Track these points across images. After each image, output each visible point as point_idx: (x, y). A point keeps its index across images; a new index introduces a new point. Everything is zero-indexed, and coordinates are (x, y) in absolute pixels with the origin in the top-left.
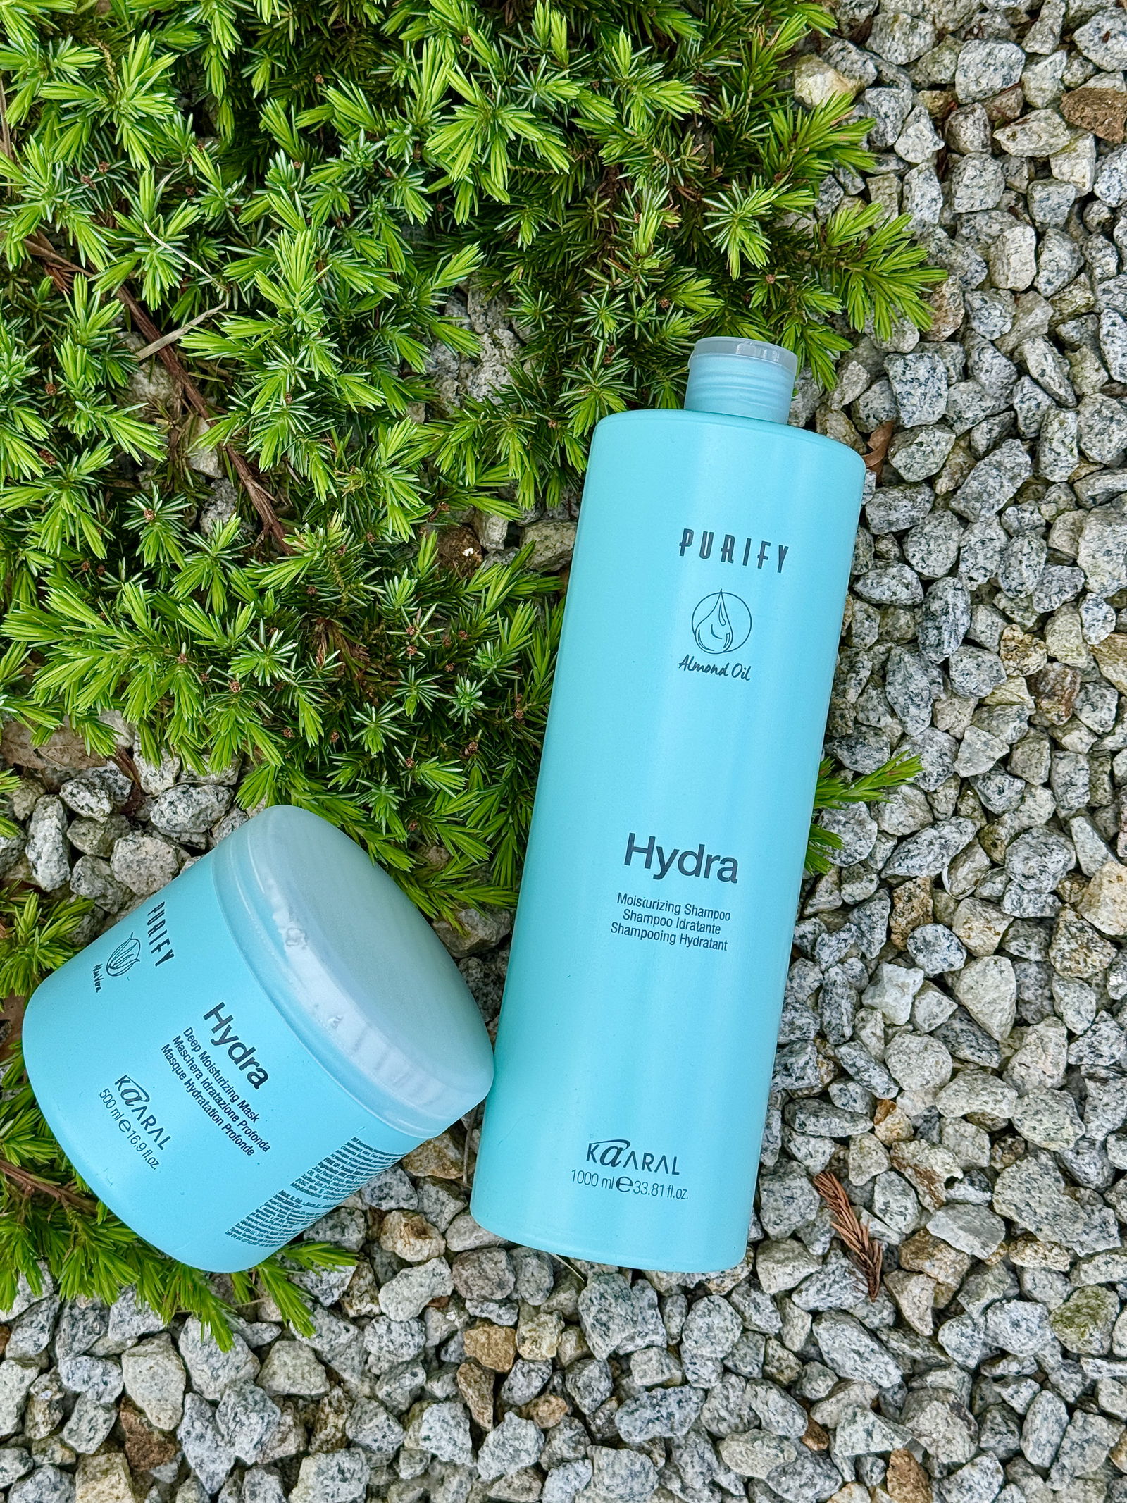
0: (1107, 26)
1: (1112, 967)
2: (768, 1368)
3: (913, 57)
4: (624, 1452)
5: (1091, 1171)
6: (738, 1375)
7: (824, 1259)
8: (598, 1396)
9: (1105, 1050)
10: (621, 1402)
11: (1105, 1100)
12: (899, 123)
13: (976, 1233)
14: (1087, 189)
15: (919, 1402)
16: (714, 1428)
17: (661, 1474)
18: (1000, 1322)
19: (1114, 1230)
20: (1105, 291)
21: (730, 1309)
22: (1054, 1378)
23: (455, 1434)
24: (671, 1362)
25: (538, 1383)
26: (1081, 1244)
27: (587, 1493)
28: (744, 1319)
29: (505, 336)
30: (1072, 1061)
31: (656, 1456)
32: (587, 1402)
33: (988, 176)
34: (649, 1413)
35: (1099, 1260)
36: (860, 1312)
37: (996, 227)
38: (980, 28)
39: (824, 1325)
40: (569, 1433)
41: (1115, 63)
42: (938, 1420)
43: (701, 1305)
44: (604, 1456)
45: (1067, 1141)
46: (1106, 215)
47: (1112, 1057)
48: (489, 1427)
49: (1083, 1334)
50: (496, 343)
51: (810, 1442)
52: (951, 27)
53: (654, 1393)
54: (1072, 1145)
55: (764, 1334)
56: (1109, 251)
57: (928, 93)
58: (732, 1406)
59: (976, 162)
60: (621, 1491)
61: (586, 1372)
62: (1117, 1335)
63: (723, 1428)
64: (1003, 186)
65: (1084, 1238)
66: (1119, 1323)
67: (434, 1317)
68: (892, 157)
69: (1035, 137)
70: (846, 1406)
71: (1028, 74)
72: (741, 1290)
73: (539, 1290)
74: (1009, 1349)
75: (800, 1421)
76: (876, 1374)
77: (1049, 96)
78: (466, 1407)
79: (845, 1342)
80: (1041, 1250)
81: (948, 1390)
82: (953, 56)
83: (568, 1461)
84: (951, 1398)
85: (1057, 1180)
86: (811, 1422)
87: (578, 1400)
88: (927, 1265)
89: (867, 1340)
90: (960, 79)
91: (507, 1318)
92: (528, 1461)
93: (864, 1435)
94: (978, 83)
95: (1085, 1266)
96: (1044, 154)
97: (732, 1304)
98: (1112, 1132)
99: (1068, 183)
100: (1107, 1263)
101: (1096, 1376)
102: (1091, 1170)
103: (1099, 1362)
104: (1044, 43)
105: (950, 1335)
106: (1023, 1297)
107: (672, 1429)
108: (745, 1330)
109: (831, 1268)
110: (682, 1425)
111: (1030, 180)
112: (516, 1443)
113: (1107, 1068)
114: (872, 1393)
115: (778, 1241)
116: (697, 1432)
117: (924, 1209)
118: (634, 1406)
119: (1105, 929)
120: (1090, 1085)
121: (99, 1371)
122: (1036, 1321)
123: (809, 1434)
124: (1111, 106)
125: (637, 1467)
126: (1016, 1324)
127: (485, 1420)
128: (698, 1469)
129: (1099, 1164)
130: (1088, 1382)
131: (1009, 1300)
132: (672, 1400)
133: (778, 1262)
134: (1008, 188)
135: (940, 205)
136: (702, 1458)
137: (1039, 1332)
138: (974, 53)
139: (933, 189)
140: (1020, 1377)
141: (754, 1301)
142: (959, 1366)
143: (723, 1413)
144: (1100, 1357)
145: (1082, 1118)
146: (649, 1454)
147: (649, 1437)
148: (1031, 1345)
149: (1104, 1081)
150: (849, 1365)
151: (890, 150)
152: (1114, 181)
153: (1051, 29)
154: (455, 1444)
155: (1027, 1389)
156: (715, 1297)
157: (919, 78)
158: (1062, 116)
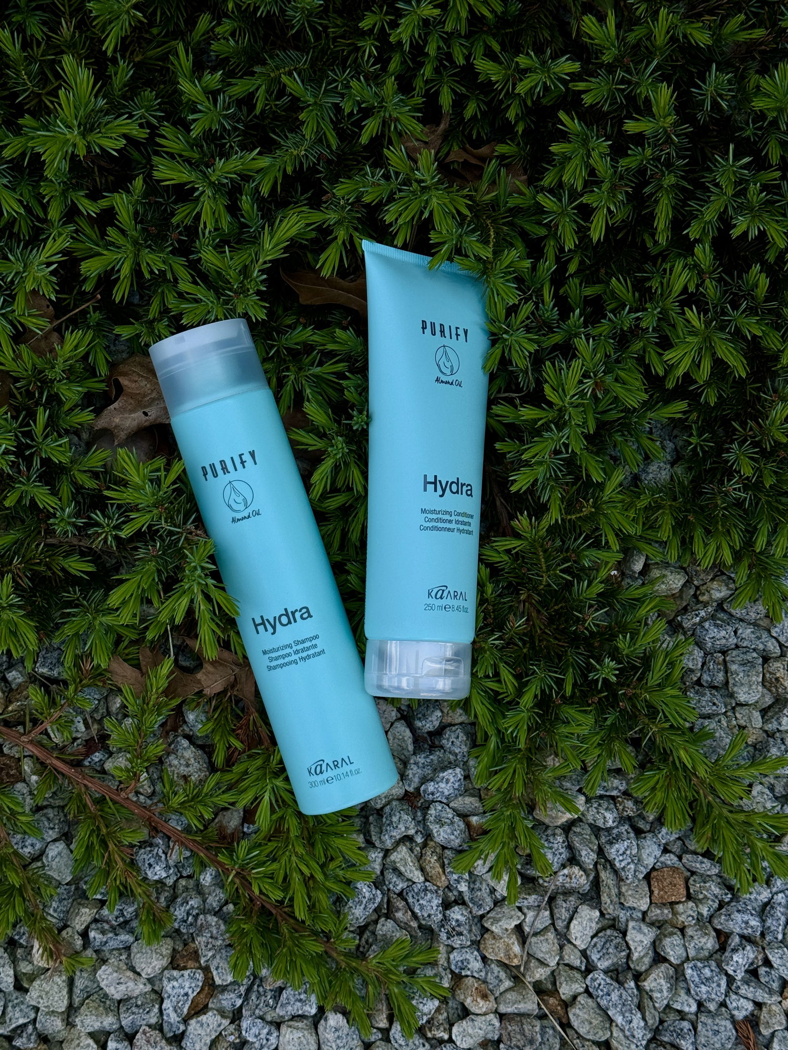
121: (265, 1031)
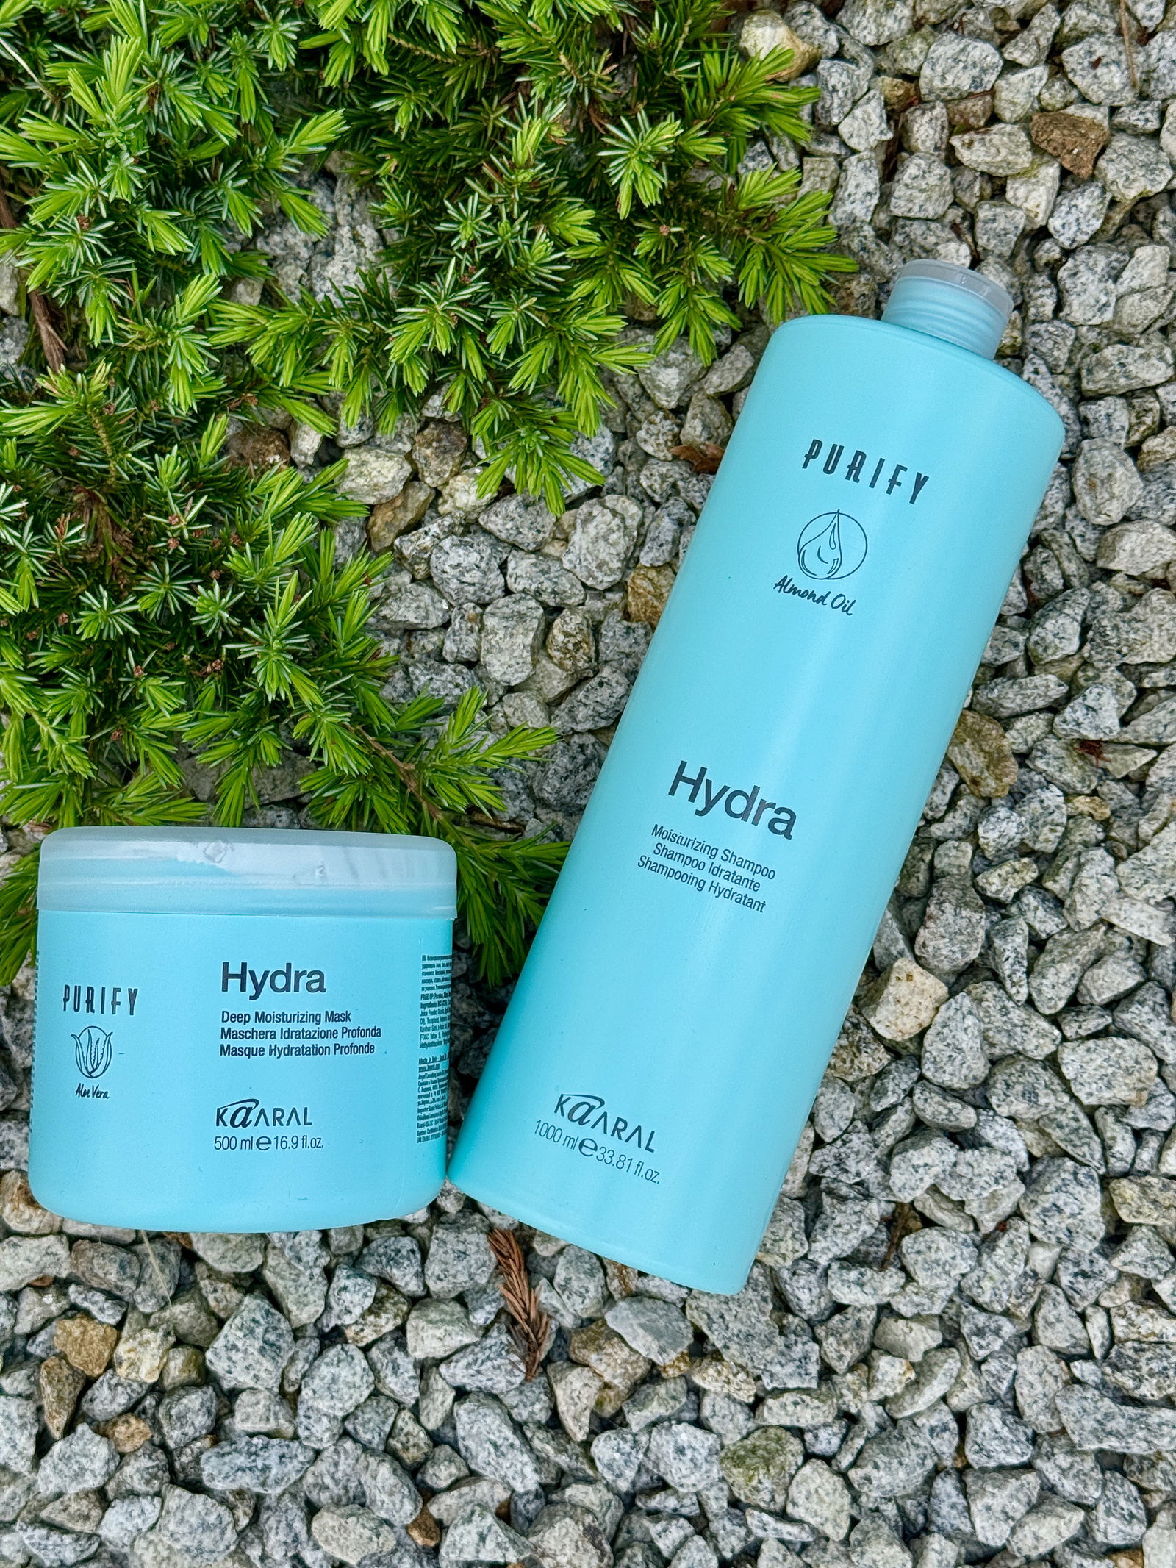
0: (1100, 50)
1: (881, 1074)
2: (393, 1442)
3: (883, 41)
4: (200, 1498)
5: (805, 1297)
6: (356, 1441)
7: (486, 1330)
8: (190, 1431)
9: (851, 1165)
10: (216, 1442)
11: (838, 1220)
12: (849, 103)
13: (658, 1335)
14: (1040, 221)
15: (552, 1517)
16: (314, 1496)
17: (241, 1534)
18: (663, 1443)
19: (814, 1369)
20: (1035, 334)
21: (364, 1364)
22: (715, 1526)
23: (17, 1435)
24: (282, 1412)
25: (122, 1400)
26: (772, 1375)
27: (151, 1536)
28: (378, 1379)
29: (368, 233)
30: (814, 1170)
31: (239, 1513)
32: (176, 1434)
33: (932, 180)
34: (241, 1460)
35: (788, 1398)
36: (511, 1400)
37: (932, 239)
38: (961, 23)
39: (467, 1406)
40: (145, 1462)
41: (1102, 95)
42: (567, 1541)
43: (332, 1353)
44: (177, 1497)
45: (784, 1257)
46: (1056, 254)
47: (858, 1174)
48: (57, 1435)
49: (751, 1479)
50: (356, 239)
51: (415, 1534)
52: (933, 18)
53: (255, 1440)
54: (789, 1263)
55: (398, 1403)
56: (1048, 292)
57: (888, 80)
58: (339, 1475)
59: (922, 162)
60: (187, 1541)
61: (185, 1401)
62: (793, 1490)
63: (324, 1497)
64: (950, 199)
65: (776, 1369)
66: (797, 1478)
67: (29, 1298)
68: (835, 140)
69: (993, 151)
70: (467, 1503)
71: (1002, 83)
72: (384, 1346)
73: (152, 1295)
74: (668, 1479)
75: (408, 1507)
76: (510, 1473)
77: (1020, 111)
78: (40, 1409)
79: (483, 1429)
80: (725, 1372)
81: (588, 1511)
82: (924, 46)
83: (137, 1495)
84: (589, 1519)
85: (764, 1299)
86: (424, 1511)
87: (166, 1429)
88: (593, 1358)
89: (507, 1432)
90: (926, 71)
91: (109, 1315)
92: (92, 1482)
93: (476, 1538)
94: (943, 78)
95: (770, 1402)
96: (1000, 172)
97: (366, 1357)
98: (837, 1259)
99: (1019, 208)
100: (796, 1404)
101: (760, 1533)
102: (805, 1295)
103: (766, 1517)
104: (1024, 52)
105: (604, 1448)
106: (699, 1423)
107: (263, 1484)
108: (376, 1394)
109: (489, 1342)
110: (277, 1482)
111: (981, 198)
112: (84, 1461)
113: (851, 1186)
114: (502, 1495)
115: (440, 1300)
116: (294, 1496)
117: (611, 1296)
118: (227, 1449)
119: (881, 1030)
120: (826, 1200)
122: (704, 1452)
123: (416, 1524)
124: (1083, 136)
125: (212, 1519)
126: (680, 1451)
127: (56, 1424)
128: (281, 1537)
129: (816, 1292)
130: (751, 1539)
131: (679, 1422)
132: (274, 1453)
133: (431, 1322)
134: (955, 203)
135: (875, 201)
136: (290, 1526)
137: (705, 1467)
138: (947, 47)
139: (871, 182)
140: (675, 1514)
141: (394, 1361)
142: (607, 1485)
143: (328, 1480)
144: (771, 1513)
145: (808, 1236)
146: (232, 1509)
147: (235, 1486)
148: (693, 1479)
149: (843, 1199)
150: (482, 1456)
151: (834, 131)
152: (1072, 218)
153: (1037, 40)
154: (14, 1447)
155: (678, 1531)
156: (351, 1348)
157: (885, 65)
158: (1029, 135)
